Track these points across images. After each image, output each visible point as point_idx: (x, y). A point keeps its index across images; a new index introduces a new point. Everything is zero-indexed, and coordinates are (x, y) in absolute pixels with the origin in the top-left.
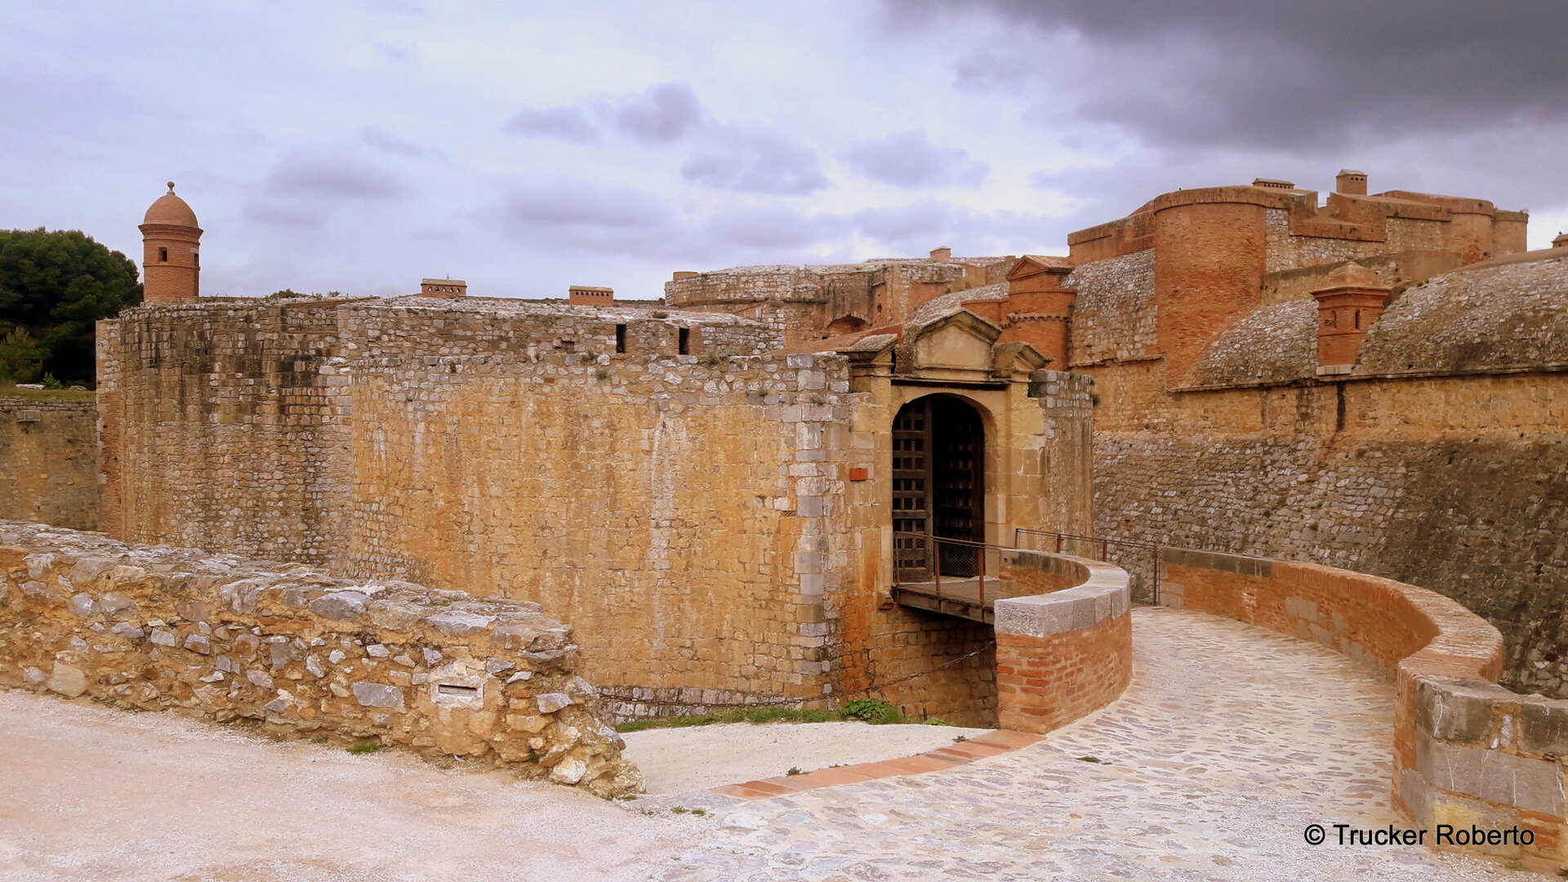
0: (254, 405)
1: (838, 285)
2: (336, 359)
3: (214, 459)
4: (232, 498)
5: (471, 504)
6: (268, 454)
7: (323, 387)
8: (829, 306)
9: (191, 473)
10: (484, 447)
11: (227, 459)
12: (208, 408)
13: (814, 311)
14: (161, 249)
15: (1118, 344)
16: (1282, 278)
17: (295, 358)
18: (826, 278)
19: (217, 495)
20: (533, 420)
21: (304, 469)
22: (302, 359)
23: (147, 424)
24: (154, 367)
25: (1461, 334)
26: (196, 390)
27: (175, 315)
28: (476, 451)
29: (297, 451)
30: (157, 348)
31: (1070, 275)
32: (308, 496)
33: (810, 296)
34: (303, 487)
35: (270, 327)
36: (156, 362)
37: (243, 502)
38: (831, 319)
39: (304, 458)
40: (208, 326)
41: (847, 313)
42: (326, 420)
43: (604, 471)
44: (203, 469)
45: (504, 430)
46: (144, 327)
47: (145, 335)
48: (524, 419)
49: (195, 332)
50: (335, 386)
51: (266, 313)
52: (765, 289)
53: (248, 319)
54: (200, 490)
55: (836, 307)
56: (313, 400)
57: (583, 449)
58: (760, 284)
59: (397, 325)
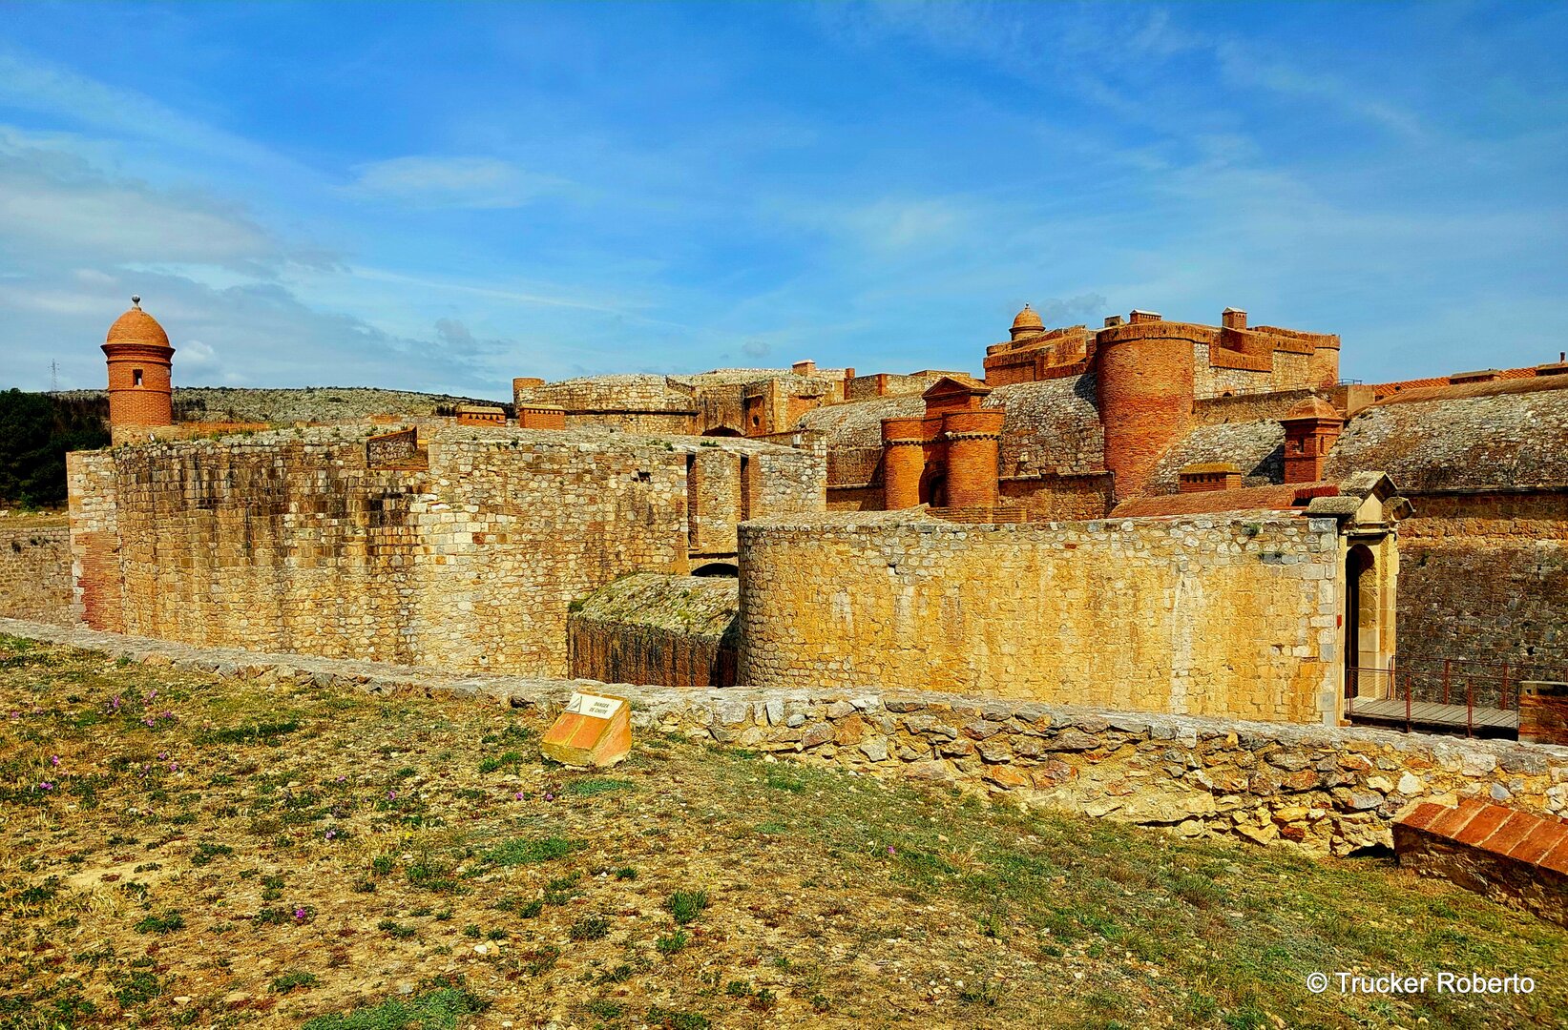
0: (338, 547)
1: (709, 396)
2: (427, 497)
3: (291, 606)
4: (314, 646)
5: (979, 661)
6: (356, 598)
7: (415, 526)
8: (701, 417)
9: (263, 622)
10: (994, 608)
11: (308, 604)
12: (282, 551)
13: (687, 421)
14: (134, 371)
15: (1058, 461)
16: (1213, 404)
17: (384, 496)
18: (697, 390)
19: (297, 644)
20: (1054, 583)
21: (397, 611)
22: (392, 496)
23: (197, 569)
24: (206, 508)
25: (1427, 459)
26: (266, 532)
27: (236, 451)
28: (985, 613)
29: (389, 594)
30: (210, 486)
31: (989, 396)
32: (402, 639)
33: (683, 407)
34: (396, 631)
35: (354, 464)
36: (211, 502)
37: (328, 650)
39: (396, 601)
40: (280, 463)
41: (720, 424)
42: (418, 560)
43: (1128, 628)
44: (278, 617)
45: (1019, 594)
46: (189, 464)
47: (191, 473)
48: (1042, 583)
49: (263, 470)
50: (427, 524)
51: (349, 450)
53: (329, 456)
54: (276, 640)
55: (708, 418)
56: (405, 540)
57: (1106, 609)
59: (489, 458)
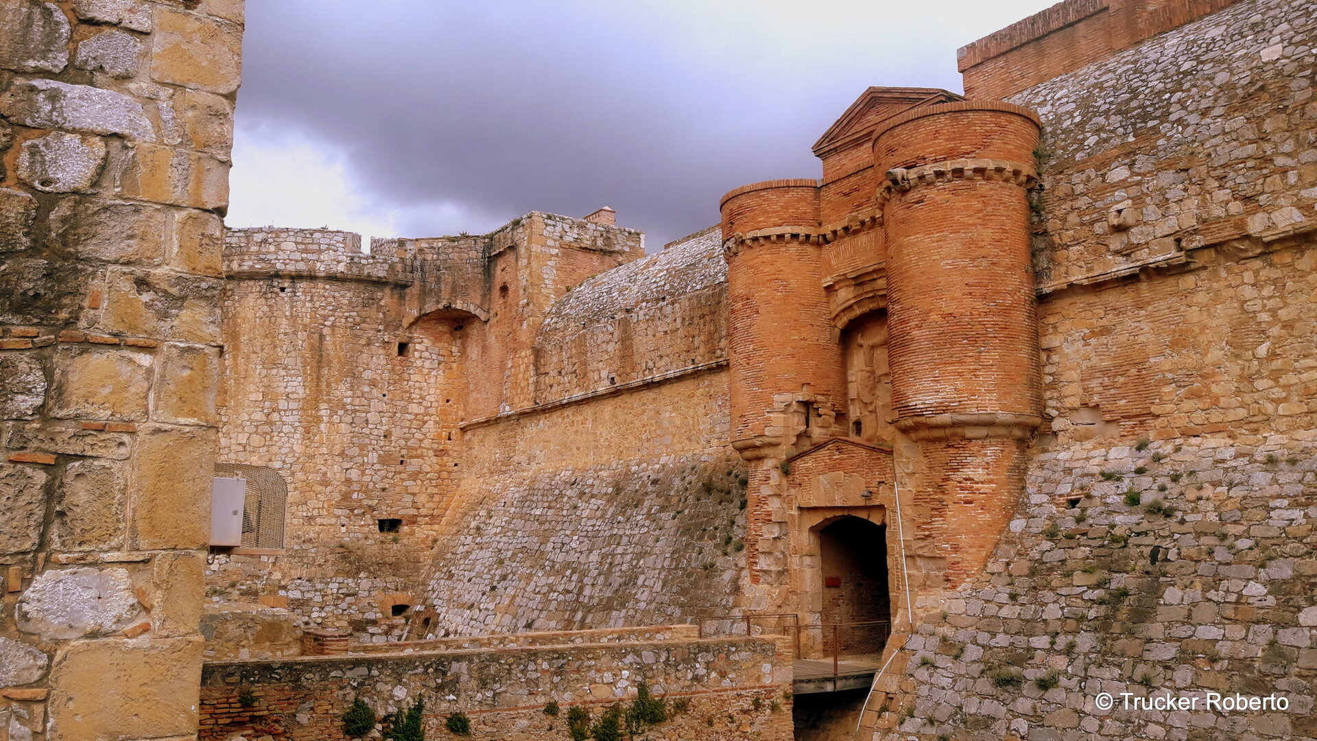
1: (429, 257)
8: (414, 291)
13: (386, 298)
18: (409, 246)
33: (380, 272)
38: (415, 313)
41: (445, 302)
52: (297, 256)
55: (424, 294)
58: (289, 245)
